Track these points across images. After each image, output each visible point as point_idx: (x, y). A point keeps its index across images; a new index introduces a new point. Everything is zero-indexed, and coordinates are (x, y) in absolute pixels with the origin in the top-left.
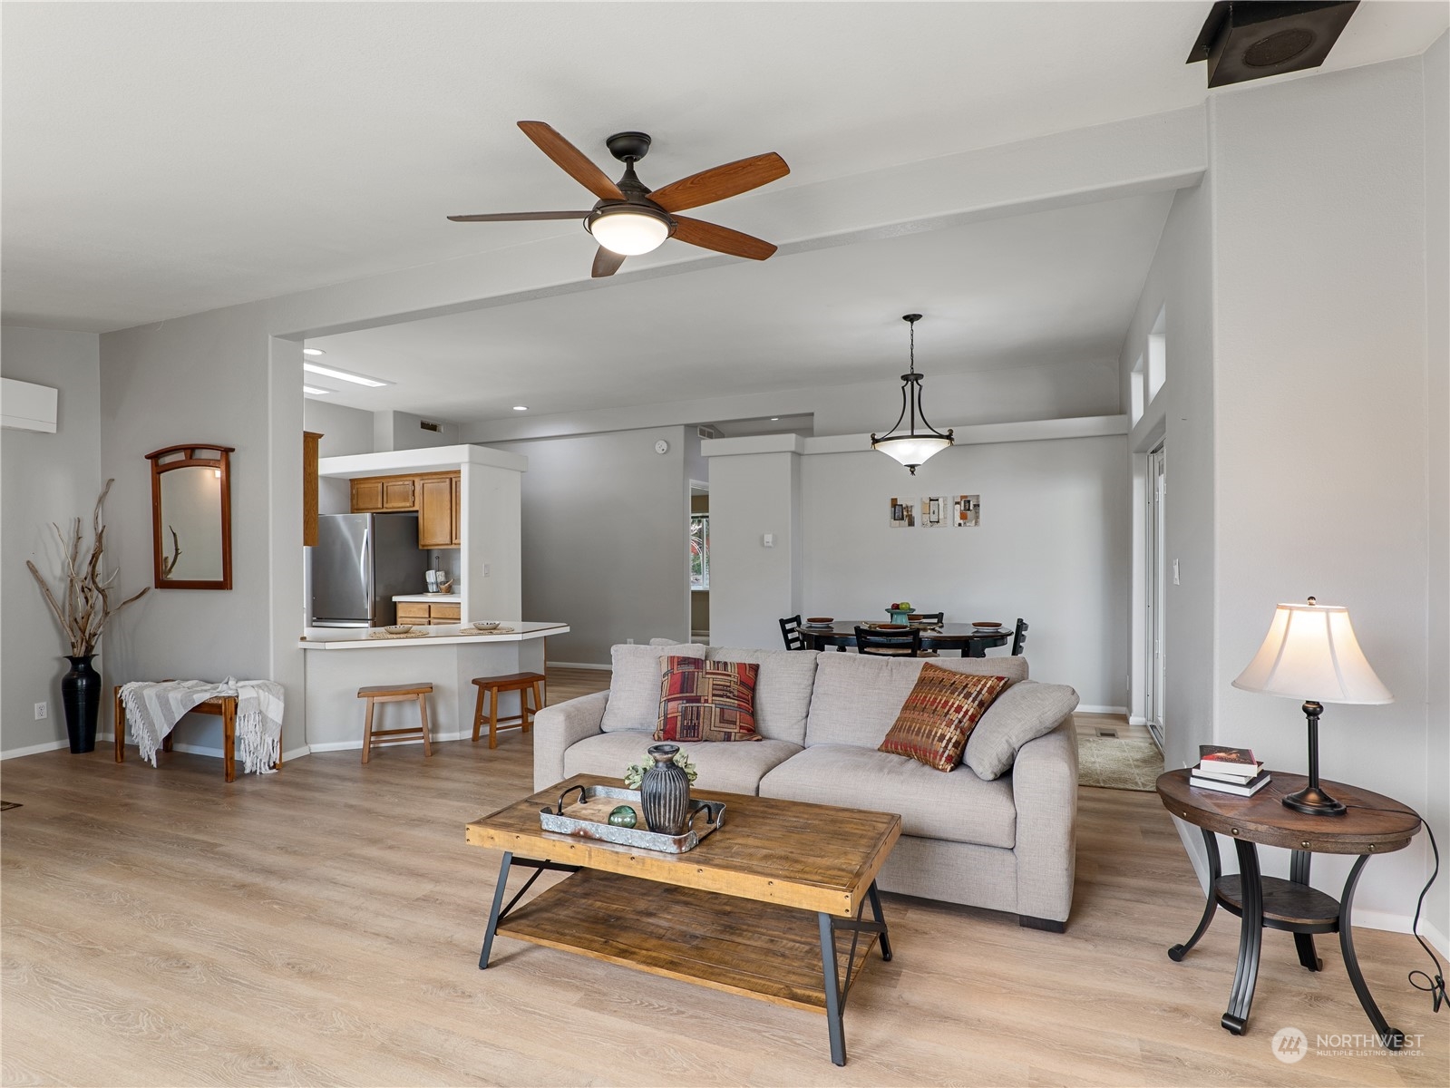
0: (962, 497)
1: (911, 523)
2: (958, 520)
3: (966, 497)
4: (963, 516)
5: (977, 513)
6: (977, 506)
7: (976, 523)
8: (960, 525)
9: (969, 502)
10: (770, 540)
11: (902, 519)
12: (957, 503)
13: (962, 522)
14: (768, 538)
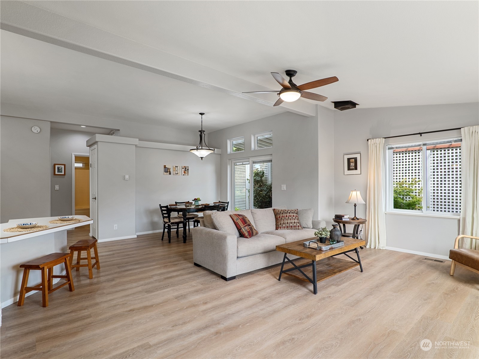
0: (184, 167)
1: (170, 174)
2: (183, 173)
3: (185, 167)
4: (185, 172)
5: (188, 172)
6: (188, 169)
7: (188, 174)
8: (184, 175)
9: (186, 168)
10: (128, 177)
11: (167, 172)
12: (183, 168)
13: (184, 174)
14: (127, 177)
